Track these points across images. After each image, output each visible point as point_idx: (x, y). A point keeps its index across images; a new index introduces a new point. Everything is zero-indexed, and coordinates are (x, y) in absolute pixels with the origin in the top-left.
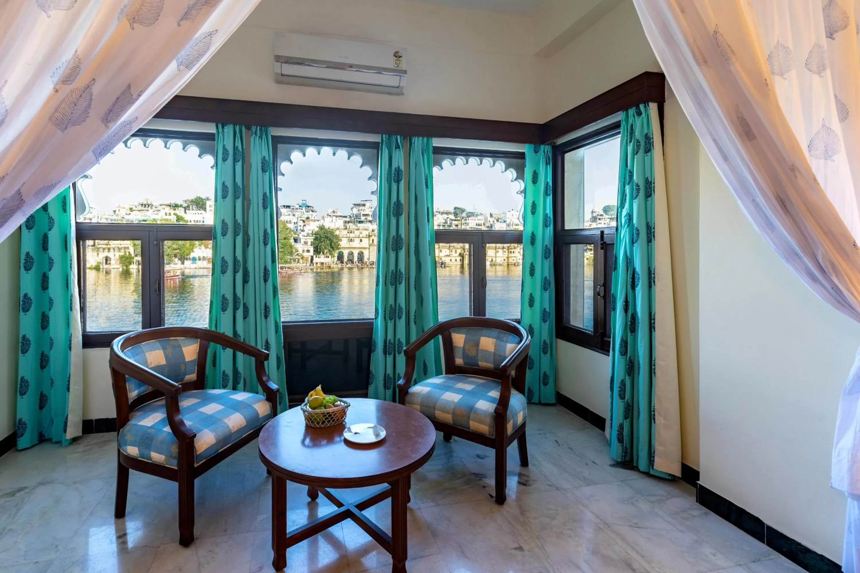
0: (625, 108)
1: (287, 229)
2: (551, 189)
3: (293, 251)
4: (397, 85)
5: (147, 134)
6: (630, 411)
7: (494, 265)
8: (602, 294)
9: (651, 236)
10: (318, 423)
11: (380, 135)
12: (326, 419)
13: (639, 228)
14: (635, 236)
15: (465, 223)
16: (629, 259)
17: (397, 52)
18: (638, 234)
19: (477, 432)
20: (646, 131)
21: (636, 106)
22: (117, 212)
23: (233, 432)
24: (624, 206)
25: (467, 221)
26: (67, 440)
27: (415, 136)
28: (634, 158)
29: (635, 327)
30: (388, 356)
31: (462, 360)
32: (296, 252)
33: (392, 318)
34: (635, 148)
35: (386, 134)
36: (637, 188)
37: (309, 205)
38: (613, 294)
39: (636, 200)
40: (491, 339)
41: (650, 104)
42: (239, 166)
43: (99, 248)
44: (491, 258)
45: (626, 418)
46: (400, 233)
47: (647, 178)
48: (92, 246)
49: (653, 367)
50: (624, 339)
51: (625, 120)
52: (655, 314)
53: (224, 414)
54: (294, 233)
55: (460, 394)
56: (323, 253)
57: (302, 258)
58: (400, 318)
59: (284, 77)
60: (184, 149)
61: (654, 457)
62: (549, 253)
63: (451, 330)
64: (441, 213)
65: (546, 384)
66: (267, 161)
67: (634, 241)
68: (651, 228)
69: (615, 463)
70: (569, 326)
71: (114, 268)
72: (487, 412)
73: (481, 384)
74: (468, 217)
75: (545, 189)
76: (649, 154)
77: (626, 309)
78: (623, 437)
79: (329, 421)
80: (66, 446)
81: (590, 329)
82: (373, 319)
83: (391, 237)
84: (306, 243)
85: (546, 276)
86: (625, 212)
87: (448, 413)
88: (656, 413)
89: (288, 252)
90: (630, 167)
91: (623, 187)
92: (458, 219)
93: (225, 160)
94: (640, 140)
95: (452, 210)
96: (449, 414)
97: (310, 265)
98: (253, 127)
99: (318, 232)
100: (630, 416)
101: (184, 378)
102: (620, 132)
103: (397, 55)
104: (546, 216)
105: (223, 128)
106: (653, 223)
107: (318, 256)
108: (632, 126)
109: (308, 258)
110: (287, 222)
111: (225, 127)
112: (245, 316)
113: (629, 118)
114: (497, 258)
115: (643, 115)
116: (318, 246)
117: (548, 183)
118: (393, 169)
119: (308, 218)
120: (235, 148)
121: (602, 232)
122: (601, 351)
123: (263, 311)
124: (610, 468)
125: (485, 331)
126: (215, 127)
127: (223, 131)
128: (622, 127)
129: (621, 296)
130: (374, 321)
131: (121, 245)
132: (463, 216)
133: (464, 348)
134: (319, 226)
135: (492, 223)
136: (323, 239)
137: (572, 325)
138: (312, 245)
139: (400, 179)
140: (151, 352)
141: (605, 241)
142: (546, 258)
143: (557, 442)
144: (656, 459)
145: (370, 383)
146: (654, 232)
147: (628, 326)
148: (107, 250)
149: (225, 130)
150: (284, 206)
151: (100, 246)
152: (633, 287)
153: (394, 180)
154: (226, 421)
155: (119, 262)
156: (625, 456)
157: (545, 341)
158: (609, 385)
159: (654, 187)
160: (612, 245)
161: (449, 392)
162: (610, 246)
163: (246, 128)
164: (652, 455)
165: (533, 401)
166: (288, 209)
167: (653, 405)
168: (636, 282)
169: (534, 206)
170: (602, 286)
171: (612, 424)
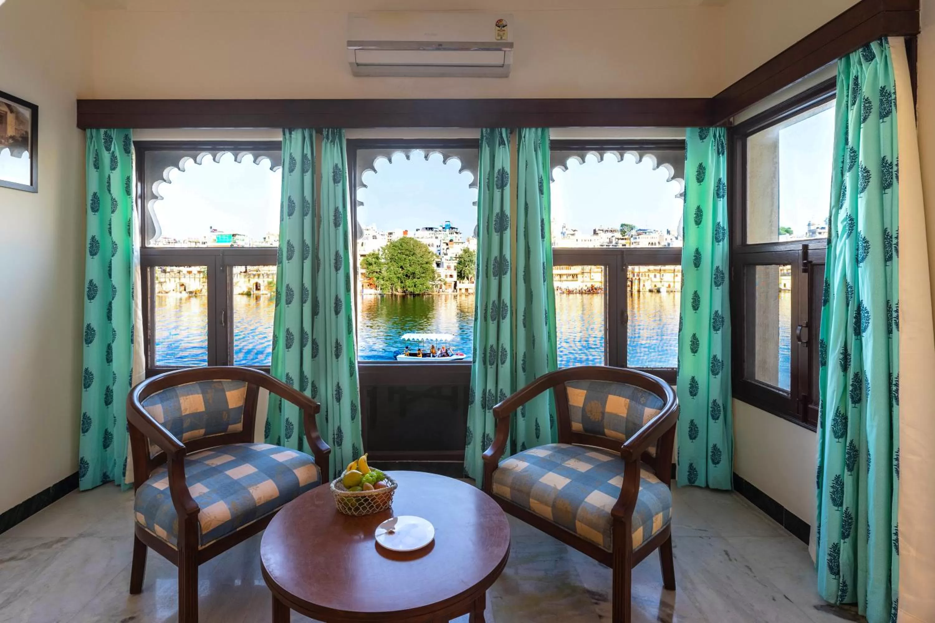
0: (845, 53)
1: (429, 253)
2: (726, 188)
3: (435, 277)
4: (501, 62)
5: (218, 147)
6: (853, 527)
7: (672, 292)
8: (805, 339)
9: (891, 251)
10: (350, 509)
11: (480, 129)
12: (361, 504)
13: (868, 239)
14: (861, 251)
15: (635, 242)
16: (851, 287)
17: (500, 21)
18: (867, 248)
19: (586, 538)
20: (881, 83)
21: (862, 46)
22: (267, 239)
23: (257, 505)
24: (842, 206)
25: (637, 240)
26: (126, 484)
27: (526, 128)
28: (860, 128)
29: (861, 394)
30: (487, 411)
31: (581, 425)
32: (438, 277)
33: (494, 363)
34: (862, 112)
35: (486, 127)
36: (865, 174)
37: (453, 227)
38: (822, 341)
39: (862, 195)
40: (624, 399)
41: (890, 39)
42: (308, 176)
43: (250, 275)
44: (668, 283)
45: (844, 536)
46: (504, 253)
47: (884, 158)
48: (244, 272)
49: (895, 462)
50: (842, 412)
51: (843, 72)
52: (898, 377)
53: (253, 480)
54: (436, 256)
55: (567, 477)
56: (468, 278)
57: (445, 284)
58: (503, 363)
59: (360, 67)
60: (254, 162)
61: (896, 609)
62: (723, 278)
63: (566, 383)
64: (605, 231)
65: (716, 462)
66: (340, 169)
67: (860, 259)
68: (891, 237)
69: (823, 603)
70: (753, 382)
71: (263, 294)
72: (603, 510)
73: (605, 462)
74: (638, 235)
75: (716, 189)
76: (887, 119)
77: (845, 365)
78: (838, 566)
79: (364, 508)
80: (125, 491)
81: (785, 389)
82: (470, 362)
83: (493, 258)
84: (449, 267)
85: (716, 310)
86: (842, 214)
87: (546, 504)
88: (900, 538)
89: (430, 277)
90: (853, 142)
91: (840, 175)
92: (626, 237)
93: (291, 170)
94: (871, 99)
95: (619, 228)
96: (549, 506)
97: (454, 292)
98: (324, 130)
99: (462, 255)
100: (852, 534)
101: (227, 428)
102: (835, 94)
103: (500, 25)
104: (717, 227)
105: (290, 133)
106: (895, 229)
107: (461, 281)
108: (856, 78)
109: (451, 283)
110: (429, 245)
111: (293, 133)
112: (314, 355)
113: (852, 68)
114: (676, 283)
115: (877, 58)
116: (461, 271)
117: (720, 180)
118: (496, 170)
119: (451, 241)
120: (304, 156)
121: (805, 247)
122: (804, 424)
123: (334, 349)
124: (815, 611)
125: (615, 386)
126: (282, 133)
127: (291, 137)
128: (838, 87)
129: (836, 346)
130: (472, 364)
131: (269, 271)
132: (632, 234)
133: (584, 409)
134: (463, 249)
135: (669, 241)
136: (467, 263)
137: (758, 381)
138: (455, 270)
139: (504, 184)
140: (188, 397)
141: (810, 260)
142: (717, 285)
143: (727, 553)
144: (900, 613)
145: (467, 443)
146: (897, 244)
147: (849, 393)
148: (257, 277)
149: (292, 136)
150: (427, 228)
151: (251, 272)
152: (858, 331)
153: (497, 185)
154: (251, 490)
155: (267, 288)
156: (842, 597)
157: (715, 401)
158: (816, 480)
159: (897, 171)
160: (823, 266)
161: (553, 472)
162: (818, 266)
163: (317, 132)
164: (893, 606)
165: (696, 483)
166: (431, 232)
167: (894, 524)
168: (863, 326)
169: (699, 214)
170: (806, 327)
171: (819, 538)
